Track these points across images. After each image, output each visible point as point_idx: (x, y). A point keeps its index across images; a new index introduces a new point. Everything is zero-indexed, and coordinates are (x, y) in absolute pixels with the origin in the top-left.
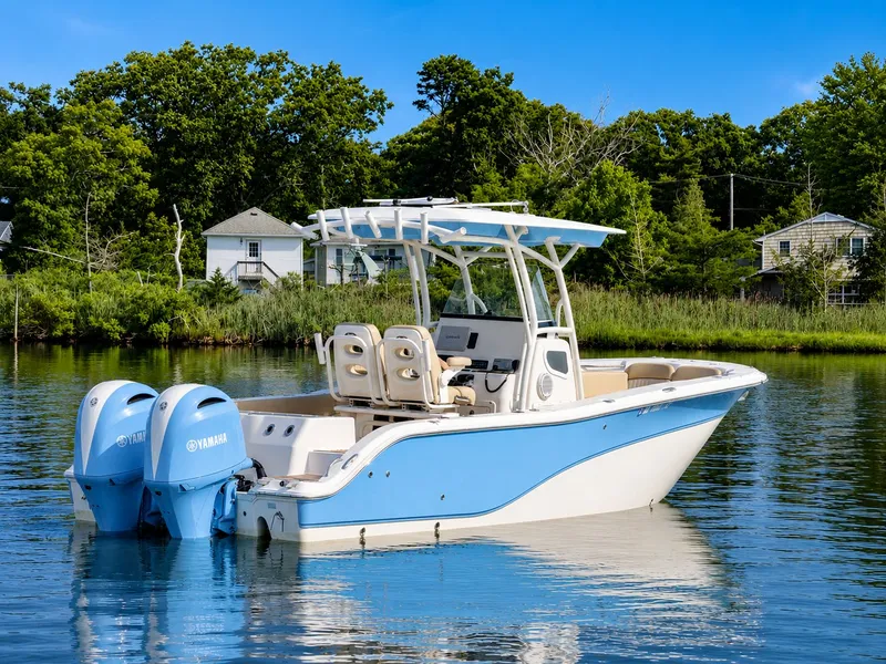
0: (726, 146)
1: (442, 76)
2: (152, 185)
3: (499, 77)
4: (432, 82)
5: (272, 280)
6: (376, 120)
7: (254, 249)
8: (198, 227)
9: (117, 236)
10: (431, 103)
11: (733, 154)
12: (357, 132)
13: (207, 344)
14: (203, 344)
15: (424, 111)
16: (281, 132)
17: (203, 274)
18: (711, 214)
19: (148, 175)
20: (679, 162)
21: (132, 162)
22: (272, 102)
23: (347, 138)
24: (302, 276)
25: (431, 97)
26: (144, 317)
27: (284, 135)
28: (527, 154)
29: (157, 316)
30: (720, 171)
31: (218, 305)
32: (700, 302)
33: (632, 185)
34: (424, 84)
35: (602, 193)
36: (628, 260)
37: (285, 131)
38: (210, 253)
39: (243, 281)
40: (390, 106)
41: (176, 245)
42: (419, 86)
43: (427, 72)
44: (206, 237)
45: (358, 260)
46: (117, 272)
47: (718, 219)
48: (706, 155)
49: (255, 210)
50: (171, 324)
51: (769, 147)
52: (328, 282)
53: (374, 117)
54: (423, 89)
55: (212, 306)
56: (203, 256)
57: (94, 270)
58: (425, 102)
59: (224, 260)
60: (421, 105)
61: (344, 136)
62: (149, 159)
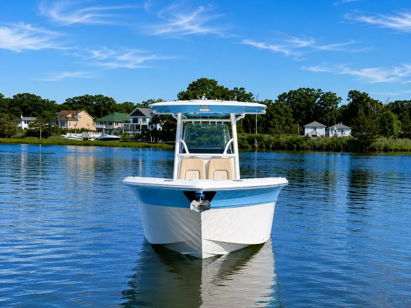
1: (353, 94)
2: (292, 117)
3: (365, 94)
4: (351, 95)
5: (319, 136)
6: (339, 102)
7: (315, 129)
8: (303, 126)
10: (350, 99)
14: (304, 149)
17: (304, 134)
19: (292, 115)
24: (325, 135)
26: (291, 143)
29: (294, 143)
34: (349, 95)
36: (392, 131)
38: (305, 129)
39: (313, 136)
40: (342, 100)
41: (298, 129)
43: (350, 93)
45: (335, 131)
46: (286, 134)
49: (315, 122)
50: (297, 145)
54: (349, 97)
56: (304, 131)
59: (308, 131)
60: (348, 100)
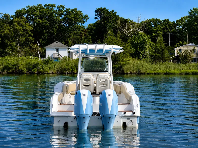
0: (168, 27)
1: (100, 12)
2: (33, 37)
3: (114, 12)
4: (98, 13)
5: (61, 58)
6: (85, 21)
7: (57, 51)
9: (26, 48)
10: (98, 18)
11: (169, 28)
12: (81, 24)
13: (46, 73)
14: (45, 73)
15: (97, 19)
16: (63, 23)
17: (45, 57)
18: (164, 43)
19: (32, 34)
20: (157, 31)
21: (29, 31)
22: (61, 16)
23: (79, 25)
24: (67, 57)
25: (98, 16)
26: (31, 67)
27: (64, 24)
28: (121, 29)
29: (34, 67)
30: (167, 33)
31: (48, 64)
32: (162, 63)
33: (146, 36)
34: (96, 14)
35: (139, 38)
36: (145, 53)
37: (64, 23)
39: (54, 58)
40: (89, 18)
41: (38, 50)
42: (95, 14)
44: (46, 48)
46: (25, 57)
47: (166, 44)
48: (163, 29)
49: (57, 41)
50: (37, 69)
51: (178, 27)
52: (73, 58)
53: (85, 20)
54: (96, 15)
55: (47, 64)
56: (45, 53)
57: (20, 56)
58: (97, 17)
59: (50, 53)
61: (78, 24)
62: (33, 30)
